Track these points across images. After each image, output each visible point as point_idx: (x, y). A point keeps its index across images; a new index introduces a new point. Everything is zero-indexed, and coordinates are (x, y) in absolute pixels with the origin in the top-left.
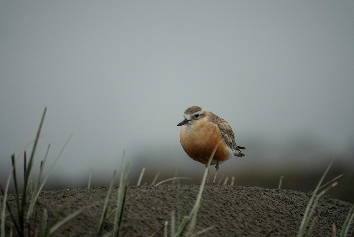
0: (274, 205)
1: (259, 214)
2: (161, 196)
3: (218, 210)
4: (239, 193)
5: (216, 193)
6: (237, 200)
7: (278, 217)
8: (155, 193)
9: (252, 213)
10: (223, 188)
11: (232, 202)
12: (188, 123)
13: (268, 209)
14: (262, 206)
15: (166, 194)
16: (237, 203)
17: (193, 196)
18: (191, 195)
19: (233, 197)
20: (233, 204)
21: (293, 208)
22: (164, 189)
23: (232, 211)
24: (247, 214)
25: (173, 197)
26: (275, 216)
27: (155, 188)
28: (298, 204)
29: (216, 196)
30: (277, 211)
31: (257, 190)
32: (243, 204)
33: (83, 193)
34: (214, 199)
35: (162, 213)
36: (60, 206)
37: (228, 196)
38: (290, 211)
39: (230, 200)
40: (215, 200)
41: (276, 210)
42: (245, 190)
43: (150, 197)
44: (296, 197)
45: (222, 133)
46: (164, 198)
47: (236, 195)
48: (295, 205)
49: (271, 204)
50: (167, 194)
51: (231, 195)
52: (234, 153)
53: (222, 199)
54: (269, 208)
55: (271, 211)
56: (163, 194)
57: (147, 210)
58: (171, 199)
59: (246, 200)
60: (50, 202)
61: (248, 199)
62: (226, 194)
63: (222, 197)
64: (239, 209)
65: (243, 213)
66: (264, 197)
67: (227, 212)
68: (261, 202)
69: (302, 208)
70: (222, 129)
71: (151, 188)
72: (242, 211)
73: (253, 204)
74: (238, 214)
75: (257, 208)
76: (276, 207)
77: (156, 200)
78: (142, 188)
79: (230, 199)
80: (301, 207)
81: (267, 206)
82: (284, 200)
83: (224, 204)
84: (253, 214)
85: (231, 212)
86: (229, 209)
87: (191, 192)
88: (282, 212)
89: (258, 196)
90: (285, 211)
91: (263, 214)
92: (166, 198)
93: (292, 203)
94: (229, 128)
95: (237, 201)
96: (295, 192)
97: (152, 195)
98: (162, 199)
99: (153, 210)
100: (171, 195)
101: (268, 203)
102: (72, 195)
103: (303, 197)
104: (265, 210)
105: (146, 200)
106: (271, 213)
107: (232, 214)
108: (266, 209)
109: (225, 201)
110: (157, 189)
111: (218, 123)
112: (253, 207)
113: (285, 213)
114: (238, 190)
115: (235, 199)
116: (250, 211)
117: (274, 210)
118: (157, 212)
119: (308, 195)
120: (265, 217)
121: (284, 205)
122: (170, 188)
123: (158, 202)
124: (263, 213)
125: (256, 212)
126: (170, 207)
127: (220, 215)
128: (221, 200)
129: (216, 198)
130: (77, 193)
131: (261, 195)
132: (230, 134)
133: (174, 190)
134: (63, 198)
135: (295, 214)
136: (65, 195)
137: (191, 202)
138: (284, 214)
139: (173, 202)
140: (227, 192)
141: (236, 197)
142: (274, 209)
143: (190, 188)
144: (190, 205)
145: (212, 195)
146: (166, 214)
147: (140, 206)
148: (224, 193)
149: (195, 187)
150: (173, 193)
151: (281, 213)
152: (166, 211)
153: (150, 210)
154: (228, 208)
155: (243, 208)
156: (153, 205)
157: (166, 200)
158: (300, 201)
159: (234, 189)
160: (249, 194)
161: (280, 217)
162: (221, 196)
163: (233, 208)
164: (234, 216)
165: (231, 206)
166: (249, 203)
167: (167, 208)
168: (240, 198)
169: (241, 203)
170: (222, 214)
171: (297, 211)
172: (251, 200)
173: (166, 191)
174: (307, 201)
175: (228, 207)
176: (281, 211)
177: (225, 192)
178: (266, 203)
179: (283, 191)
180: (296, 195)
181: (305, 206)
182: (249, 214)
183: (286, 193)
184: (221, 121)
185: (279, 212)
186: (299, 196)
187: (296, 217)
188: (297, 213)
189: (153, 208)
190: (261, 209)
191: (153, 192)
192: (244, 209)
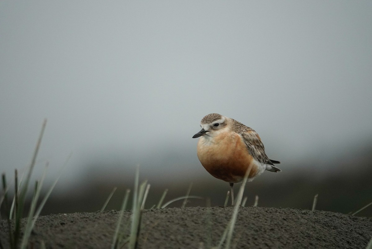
0: (315, 231)
1: (299, 242)
2: (181, 222)
3: (250, 238)
4: (273, 217)
5: (246, 217)
6: (271, 225)
7: (321, 245)
8: (173, 219)
9: (291, 240)
10: (253, 211)
11: (266, 228)
12: (206, 135)
13: (309, 236)
14: (301, 232)
15: (186, 219)
16: (272, 230)
17: (219, 221)
18: (216, 220)
19: (266, 222)
20: (267, 231)
21: (337, 234)
22: (184, 213)
23: (266, 239)
24: (285, 243)
25: (196, 223)
26: (317, 244)
27: (172, 212)
28: (342, 229)
29: (247, 221)
30: (320, 239)
31: (293, 213)
32: (279, 230)
33: (85, 219)
34: (244, 225)
35: (184, 243)
36: (60, 236)
37: (261, 220)
38: (334, 238)
39: (263, 226)
40: (246, 226)
41: (318, 237)
42: (280, 213)
43: (168, 224)
44: (338, 220)
45: (247, 145)
46: (184, 224)
47: (269, 220)
48: (339, 230)
49: (311, 230)
50: (188, 219)
51: (263, 219)
52: (264, 168)
53: (253, 224)
54: (309, 234)
55: (312, 238)
56: (183, 219)
57: (165, 239)
58: (193, 225)
59: (282, 225)
60: (47, 231)
61: (284, 224)
62: (257, 218)
63: (254, 222)
64: (274, 236)
65: (279, 241)
66: (302, 220)
67: (261, 240)
68: (300, 227)
69: (348, 234)
70: (246, 140)
71: (166, 212)
72: (278, 238)
73: (291, 230)
74: (273, 243)
75: (296, 235)
76: (318, 233)
77: (175, 227)
78: (156, 212)
79: (263, 224)
80: (347, 232)
81: (307, 232)
82: (326, 225)
83: (257, 231)
84: (291, 242)
85: (266, 241)
86: (263, 237)
87: (217, 217)
88: (325, 239)
89: (295, 220)
90: (329, 238)
91: (303, 242)
92: (187, 224)
93: (335, 228)
94: (256, 138)
95: (271, 227)
96: (336, 214)
97: (170, 221)
98: (182, 226)
99: (172, 240)
100: (193, 221)
101: (308, 229)
102: (72, 222)
103: (346, 220)
104: (306, 238)
105: (163, 227)
106: (313, 241)
107: (267, 243)
108: (306, 236)
109: (257, 227)
110: (174, 213)
111: (242, 132)
112: (291, 234)
113: (329, 241)
114: (271, 212)
115: (269, 224)
116: (288, 239)
117: (316, 237)
118: (178, 242)
119: (351, 217)
120: (306, 245)
121: (326, 230)
122: (191, 212)
123: (178, 229)
124: (303, 240)
125: (295, 240)
126: (192, 235)
127: (252, 244)
128: (253, 226)
129: (247, 223)
130: (78, 219)
131: (298, 219)
132: (257, 146)
133: (195, 215)
134: (62, 226)
135: (341, 241)
136: (63, 222)
137: (218, 229)
138: (327, 242)
139: (195, 229)
140: (259, 215)
141: (269, 222)
142: (315, 235)
143: (213, 211)
144: (216, 233)
145: (241, 220)
146: (188, 244)
147: (157, 235)
148: (255, 218)
149: (220, 210)
150: (195, 217)
151: (324, 241)
152: (188, 241)
153: (169, 239)
154: (261, 236)
155: (279, 235)
156: (172, 233)
157: (188, 227)
158: (344, 225)
159: (267, 212)
160: (285, 218)
161: (323, 246)
162: (252, 221)
163: (268, 235)
164: (269, 245)
165: (265, 234)
166: (285, 229)
167: (189, 236)
168: (275, 223)
169: (277, 230)
170: (254, 243)
171: (343, 237)
172: (288, 225)
173: (186, 216)
174: (351, 225)
175: (262, 234)
176: (323, 238)
177: (256, 215)
178: (306, 228)
179: (322, 213)
180: (337, 217)
181: (351, 231)
182: (287, 242)
183: (326, 216)
184: (246, 130)
185: (321, 239)
186: (341, 218)
187: (342, 245)
188: (343, 240)
189: (172, 237)
190: (301, 236)
191: (171, 217)
192: (281, 237)
